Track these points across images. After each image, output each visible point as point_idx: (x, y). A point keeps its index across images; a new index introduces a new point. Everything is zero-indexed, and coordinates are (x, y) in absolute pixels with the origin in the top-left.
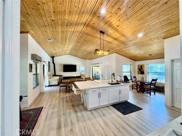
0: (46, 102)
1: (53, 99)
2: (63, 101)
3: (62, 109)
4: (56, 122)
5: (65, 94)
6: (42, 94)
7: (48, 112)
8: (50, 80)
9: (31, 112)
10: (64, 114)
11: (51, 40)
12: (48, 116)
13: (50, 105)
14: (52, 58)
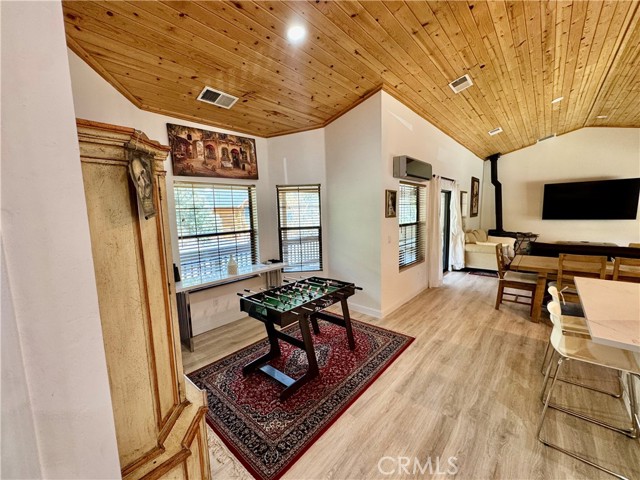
0: (429, 325)
1: (458, 326)
2: (498, 354)
3: (476, 381)
4: (430, 426)
5: (522, 324)
6: (432, 292)
7: (419, 365)
8: (469, 248)
9: (380, 340)
10: (473, 413)
11: (465, 79)
12: (415, 381)
13: (438, 343)
14: (489, 162)
